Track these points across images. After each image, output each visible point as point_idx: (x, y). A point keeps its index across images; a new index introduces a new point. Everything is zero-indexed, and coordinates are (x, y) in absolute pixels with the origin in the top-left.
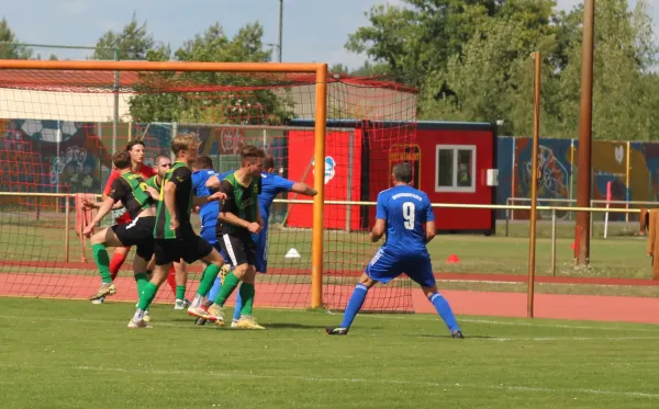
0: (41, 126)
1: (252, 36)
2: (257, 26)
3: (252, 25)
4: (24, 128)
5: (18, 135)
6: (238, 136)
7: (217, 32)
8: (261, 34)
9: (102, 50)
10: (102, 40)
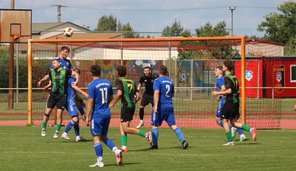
0: (142, 62)
1: (222, 26)
2: (224, 22)
3: (222, 22)
4: (136, 63)
5: (134, 66)
6: (216, 64)
7: (208, 25)
8: (225, 25)
9: (165, 33)
10: (165, 30)
